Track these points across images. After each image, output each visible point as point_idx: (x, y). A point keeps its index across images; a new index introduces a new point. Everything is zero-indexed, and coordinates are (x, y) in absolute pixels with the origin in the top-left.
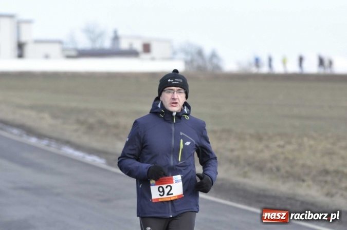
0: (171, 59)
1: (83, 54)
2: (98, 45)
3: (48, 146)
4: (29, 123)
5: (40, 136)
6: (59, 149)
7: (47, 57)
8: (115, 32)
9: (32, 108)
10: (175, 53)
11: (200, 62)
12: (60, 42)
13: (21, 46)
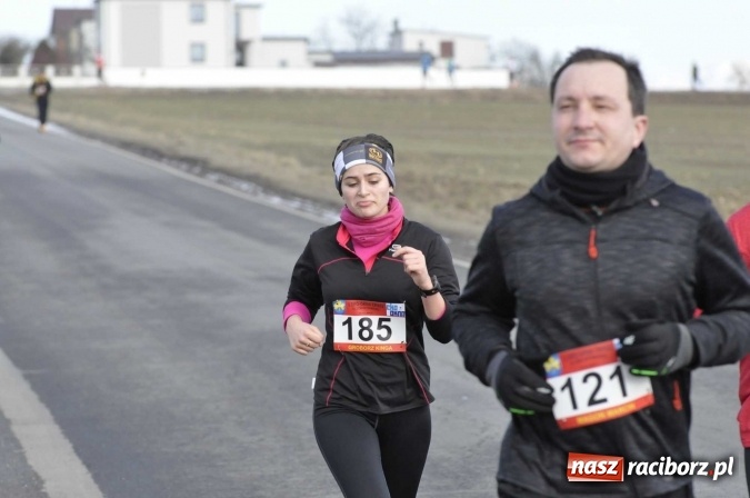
0: (487, 68)
1: (342, 60)
2: (366, 45)
3: (301, 209)
4: (267, 173)
5: (287, 194)
6: (320, 215)
7: (283, 64)
9: (268, 147)
10: (493, 58)
11: (536, 73)
12: (305, 40)
13: (241, 47)
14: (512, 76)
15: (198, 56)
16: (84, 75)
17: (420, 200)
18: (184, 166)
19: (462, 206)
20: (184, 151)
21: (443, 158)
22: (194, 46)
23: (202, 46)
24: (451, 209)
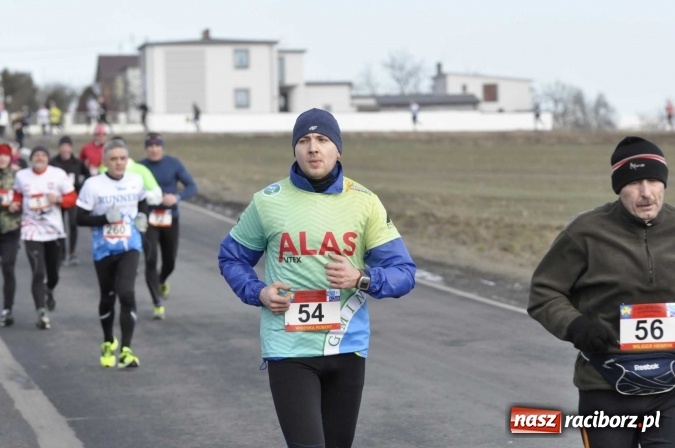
1: (386, 104)
2: (409, 89)
8: (439, 66)
11: (579, 115)
12: (349, 84)
13: (285, 92)
14: (556, 117)
15: (243, 101)
16: (129, 122)
17: (464, 243)
18: (229, 212)
19: (505, 249)
20: (228, 197)
21: (487, 201)
22: (238, 91)
23: (247, 91)
24: (496, 252)
